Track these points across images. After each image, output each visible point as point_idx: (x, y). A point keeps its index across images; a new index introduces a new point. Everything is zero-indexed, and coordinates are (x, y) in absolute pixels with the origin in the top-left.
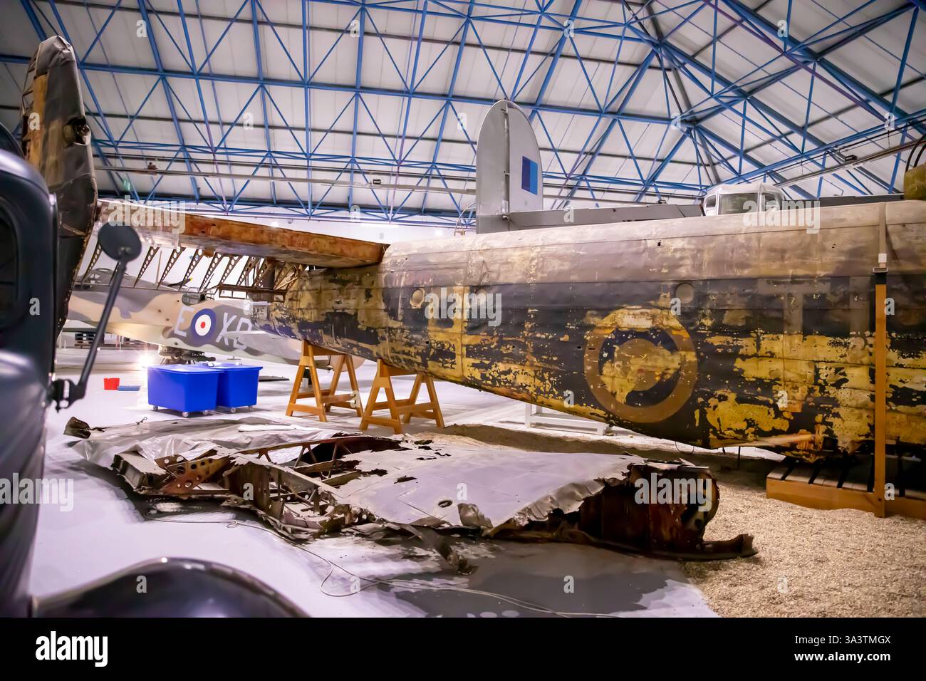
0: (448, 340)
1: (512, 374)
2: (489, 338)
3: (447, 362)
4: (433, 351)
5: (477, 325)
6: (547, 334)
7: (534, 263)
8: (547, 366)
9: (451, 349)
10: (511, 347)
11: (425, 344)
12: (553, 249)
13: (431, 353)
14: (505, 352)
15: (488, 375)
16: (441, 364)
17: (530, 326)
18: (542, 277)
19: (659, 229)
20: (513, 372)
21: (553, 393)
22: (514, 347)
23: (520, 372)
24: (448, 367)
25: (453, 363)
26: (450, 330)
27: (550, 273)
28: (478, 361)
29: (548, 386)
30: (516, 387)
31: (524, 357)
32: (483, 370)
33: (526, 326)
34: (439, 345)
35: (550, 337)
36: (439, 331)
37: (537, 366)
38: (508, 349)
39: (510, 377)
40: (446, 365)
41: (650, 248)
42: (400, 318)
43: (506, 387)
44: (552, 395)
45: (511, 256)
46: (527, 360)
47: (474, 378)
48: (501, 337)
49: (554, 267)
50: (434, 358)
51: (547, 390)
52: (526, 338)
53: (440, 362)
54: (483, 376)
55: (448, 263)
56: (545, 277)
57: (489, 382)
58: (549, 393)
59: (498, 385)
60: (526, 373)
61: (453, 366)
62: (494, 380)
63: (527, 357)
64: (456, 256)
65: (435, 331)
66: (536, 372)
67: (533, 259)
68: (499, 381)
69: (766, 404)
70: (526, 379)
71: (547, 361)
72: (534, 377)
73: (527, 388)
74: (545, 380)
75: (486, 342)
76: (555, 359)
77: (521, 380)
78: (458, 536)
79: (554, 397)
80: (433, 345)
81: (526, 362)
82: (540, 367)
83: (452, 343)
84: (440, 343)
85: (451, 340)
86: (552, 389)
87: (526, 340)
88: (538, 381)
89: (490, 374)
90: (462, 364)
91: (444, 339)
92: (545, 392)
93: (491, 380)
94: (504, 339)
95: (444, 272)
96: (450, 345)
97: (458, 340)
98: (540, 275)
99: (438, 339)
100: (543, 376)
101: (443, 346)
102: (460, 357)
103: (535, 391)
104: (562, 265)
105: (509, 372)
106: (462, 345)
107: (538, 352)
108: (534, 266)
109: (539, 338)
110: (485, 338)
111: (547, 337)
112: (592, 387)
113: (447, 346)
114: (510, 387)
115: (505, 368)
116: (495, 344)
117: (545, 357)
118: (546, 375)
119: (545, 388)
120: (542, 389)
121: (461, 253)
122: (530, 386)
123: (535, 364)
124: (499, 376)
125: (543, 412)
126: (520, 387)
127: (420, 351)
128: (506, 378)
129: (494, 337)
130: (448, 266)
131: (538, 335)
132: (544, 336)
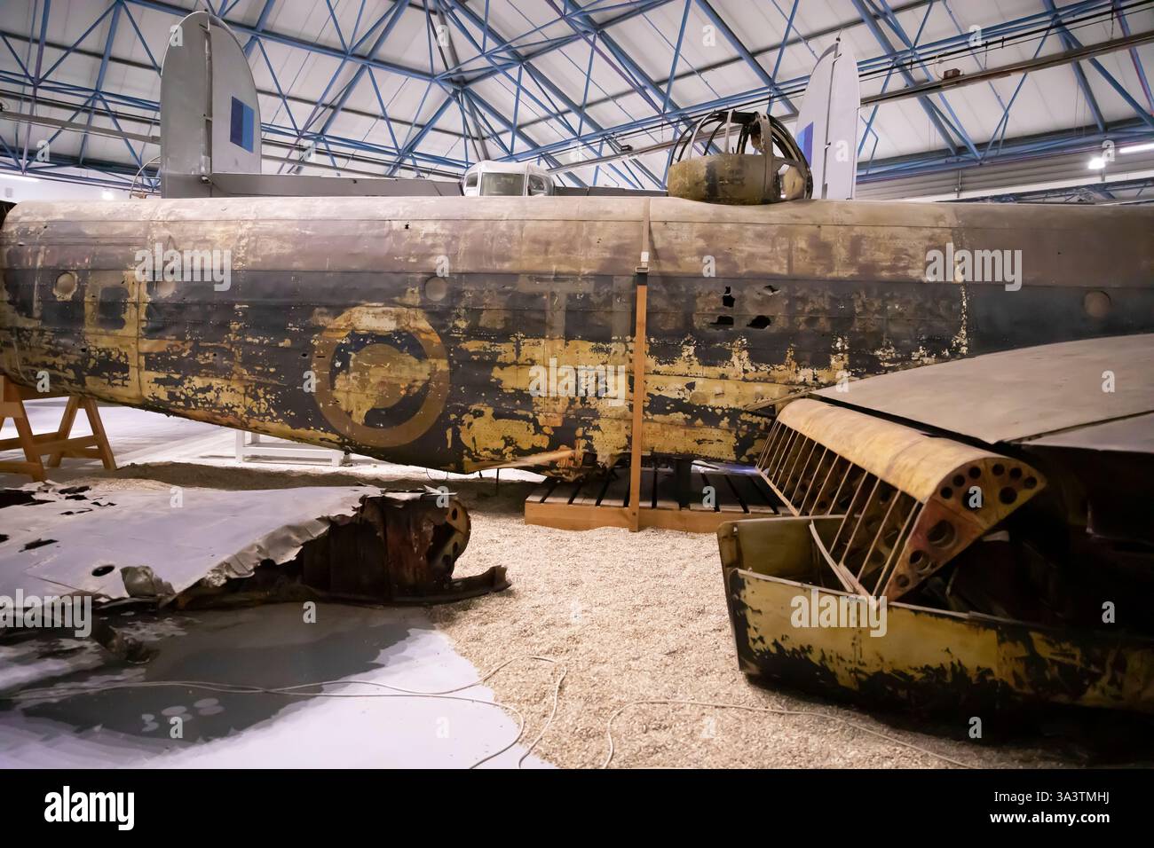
0: (117, 346)
1: (213, 392)
2: (179, 343)
3: (115, 378)
4: (93, 362)
5: (161, 325)
6: (261, 338)
7: (243, 242)
8: (262, 380)
9: (123, 359)
10: (211, 355)
11: (81, 353)
12: (270, 225)
13: (91, 365)
14: (202, 363)
15: (178, 394)
16: (106, 381)
17: (237, 327)
18: (253, 263)
19: (407, 208)
20: (215, 388)
21: (270, 414)
22: (215, 355)
23: (225, 389)
24: (116, 385)
25: (125, 379)
26: (119, 332)
27: (264, 258)
28: (163, 376)
29: (264, 406)
30: (219, 409)
31: (228, 369)
32: (170, 387)
33: (232, 326)
34: (103, 354)
35: (266, 342)
36: (101, 334)
37: (248, 380)
38: (208, 358)
39: (210, 395)
40: (115, 382)
41: (396, 230)
42: (37, 314)
43: (205, 409)
44: (269, 417)
45: (210, 231)
46: (235, 372)
47: (158, 398)
48: (196, 342)
49: (271, 249)
50: (96, 372)
51: (263, 411)
52: (232, 344)
53: (105, 377)
54: (172, 396)
55: (116, 237)
56: (258, 262)
57: (181, 404)
58: (266, 414)
59: (193, 407)
60: (232, 390)
61: (126, 383)
62: (188, 400)
63: (234, 368)
64: (127, 227)
65: (96, 333)
66: (246, 388)
67: (242, 237)
68: (196, 402)
69: (525, 418)
70: (233, 398)
71: (261, 373)
72: (244, 395)
73: (235, 409)
74: (260, 398)
75: (175, 349)
76: (272, 370)
77: (225, 399)
78: (133, 613)
79: (272, 420)
80: (93, 353)
81: (232, 375)
82: (251, 381)
83: (123, 351)
84: (104, 350)
85: (121, 346)
86: (268, 409)
87: (232, 346)
88: (249, 400)
89: (182, 393)
90: (140, 381)
91: (110, 346)
92: (260, 414)
93: (183, 401)
94: (201, 344)
95: (110, 250)
96: (120, 354)
97: (133, 346)
98: (251, 259)
99: (101, 345)
100: (257, 393)
101: (109, 355)
102: (136, 370)
103: (245, 413)
104: (281, 247)
105: (209, 388)
106: (140, 354)
107: (248, 362)
108: (243, 247)
109: (251, 343)
110: (172, 343)
111: (261, 342)
112: (321, 405)
113: (115, 354)
114: (210, 409)
115: (203, 383)
116: (188, 351)
117: (258, 368)
118: (261, 392)
119: (259, 410)
120: (255, 410)
121: (137, 224)
122: (238, 407)
123: (246, 377)
124: (195, 394)
125: (261, 441)
126: (224, 408)
127: (72, 362)
128: (205, 398)
129: (187, 342)
130: (114, 241)
131: (249, 339)
132: (257, 341)
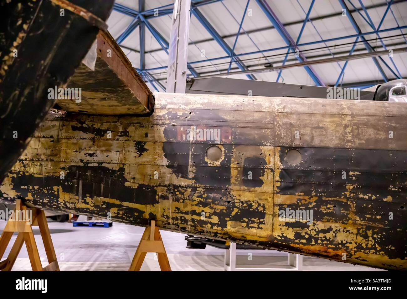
0: (257, 199)
1: (332, 232)
2: (306, 198)
3: (253, 222)
4: (236, 210)
5: (291, 185)
6: (370, 195)
7: (349, 129)
8: (371, 224)
9: (261, 209)
10: (332, 206)
11: (226, 204)
12: (365, 118)
13: (233, 213)
14: (325, 212)
15: (303, 234)
16: (244, 225)
17: (351, 187)
18: (359, 144)
20: (334, 230)
21: (375, 249)
22: (335, 206)
23: (341, 230)
24: (254, 227)
25: (261, 223)
26: (258, 189)
27: (367, 140)
29: (371, 242)
30: (334, 245)
31: (346, 216)
32: (298, 229)
33: (347, 187)
34: (245, 205)
35: (374, 197)
36: (244, 191)
37: (360, 224)
38: (329, 208)
39: (329, 235)
40: (252, 225)
42: (191, 175)
43: (322, 245)
44: (373, 251)
45: (322, 121)
46: (350, 219)
47: (286, 237)
48: (320, 197)
49: (370, 135)
50: (237, 218)
51: (369, 246)
52: (348, 199)
53: (244, 222)
54: (298, 236)
55: (249, 122)
56: (363, 144)
57: (304, 241)
58: (372, 248)
59: (313, 243)
60: (348, 231)
62: (311, 237)
63: (349, 216)
64: (257, 116)
65: (240, 190)
66: (358, 230)
67: (346, 126)
68: (316, 240)
70: (347, 237)
71: (370, 220)
72: (357, 235)
73: (348, 245)
74: (368, 237)
75: (303, 202)
76: (378, 217)
77: (341, 237)
79: (375, 253)
80: (237, 204)
81: (348, 221)
82: (362, 225)
83: (262, 203)
84: (246, 202)
85: (260, 199)
86: (374, 245)
87: (348, 200)
88: (360, 239)
89: (306, 233)
90: (273, 225)
91: (251, 199)
92: (367, 248)
93: (306, 239)
94: (323, 199)
95: (247, 131)
96: (259, 205)
97: (270, 199)
98: (357, 141)
99: (243, 199)
100: (366, 233)
101: (250, 206)
102: (271, 216)
103: (355, 248)
104: (378, 134)
105: (330, 230)
106: (275, 205)
107: (360, 212)
108: (350, 133)
109: (363, 199)
110: (301, 197)
111: (370, 198)
113: (255, 206)
114: (327, 245)
115: (325, 226)
116: (314, 204)
117: (368, 216)
118: (370, 233)
119: (367, 245)
120: (364, 245)
121: (262, 113)
122: (351, 243)
123: (358, 222)
124: (318, 234)
126: (339, 244)
127: (219, 211)
128: (325, 237)
129: (312, 197)
130: (249, 125)
131: (361, 196)
132: (367, 197)
